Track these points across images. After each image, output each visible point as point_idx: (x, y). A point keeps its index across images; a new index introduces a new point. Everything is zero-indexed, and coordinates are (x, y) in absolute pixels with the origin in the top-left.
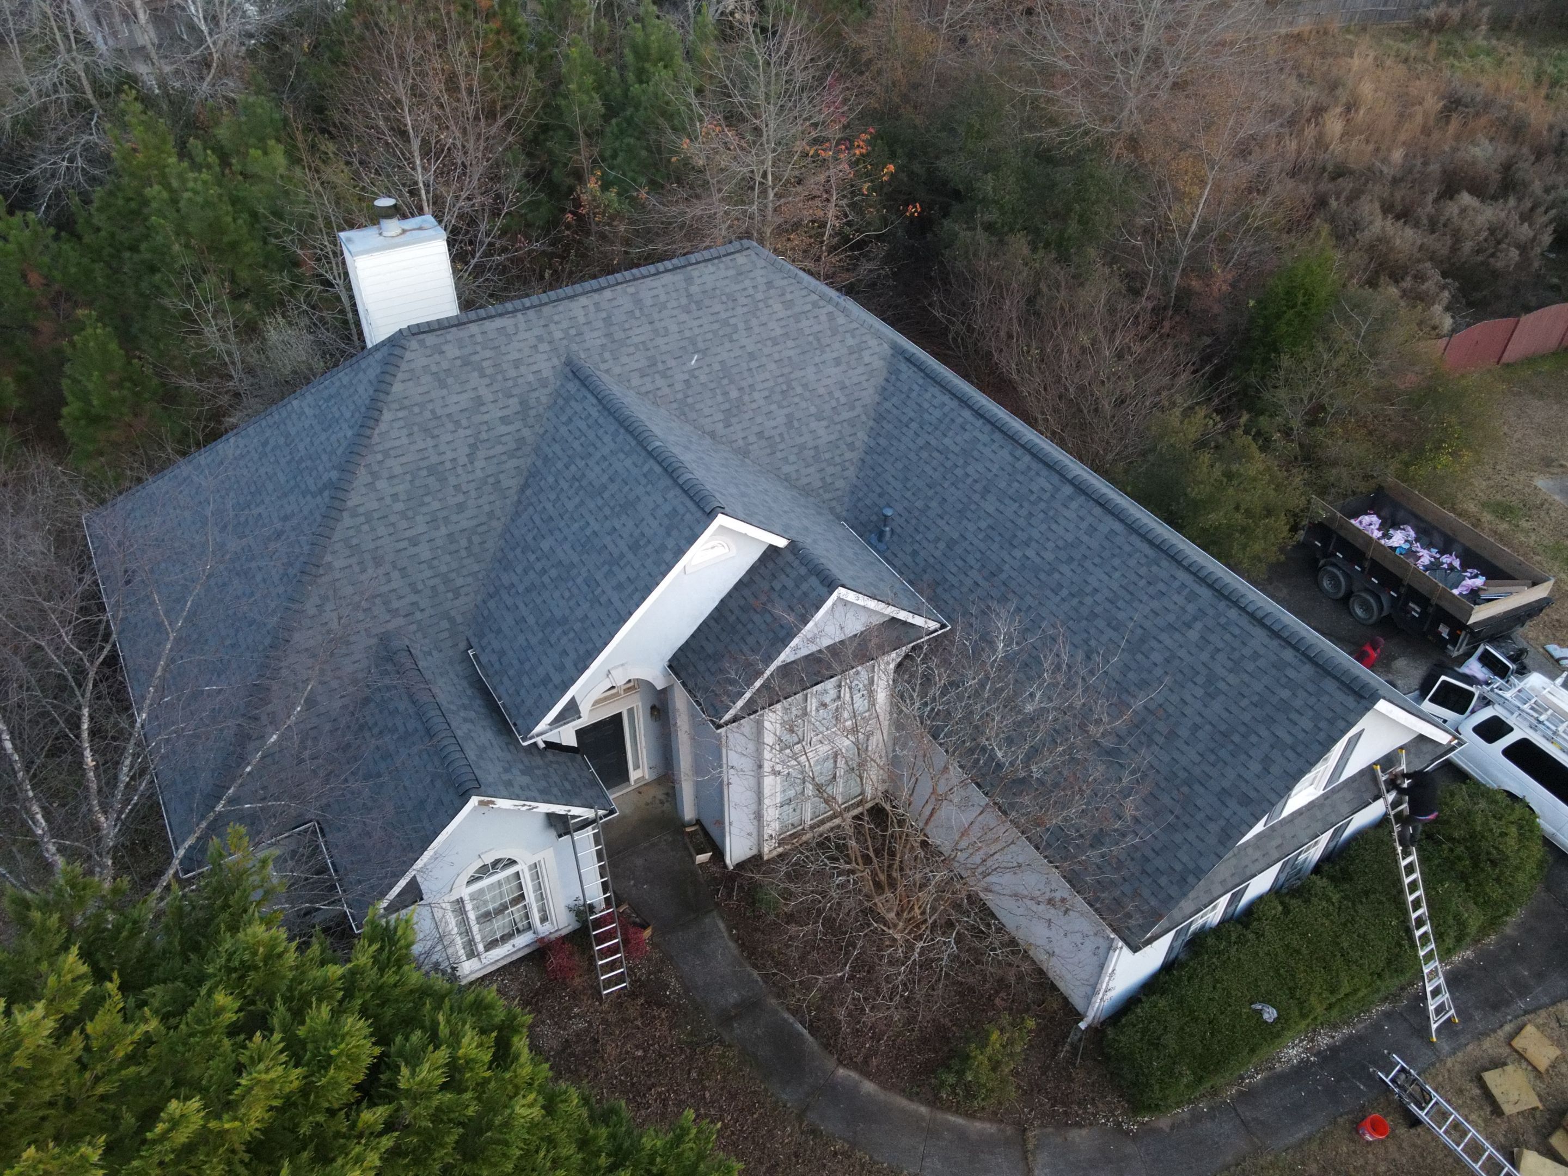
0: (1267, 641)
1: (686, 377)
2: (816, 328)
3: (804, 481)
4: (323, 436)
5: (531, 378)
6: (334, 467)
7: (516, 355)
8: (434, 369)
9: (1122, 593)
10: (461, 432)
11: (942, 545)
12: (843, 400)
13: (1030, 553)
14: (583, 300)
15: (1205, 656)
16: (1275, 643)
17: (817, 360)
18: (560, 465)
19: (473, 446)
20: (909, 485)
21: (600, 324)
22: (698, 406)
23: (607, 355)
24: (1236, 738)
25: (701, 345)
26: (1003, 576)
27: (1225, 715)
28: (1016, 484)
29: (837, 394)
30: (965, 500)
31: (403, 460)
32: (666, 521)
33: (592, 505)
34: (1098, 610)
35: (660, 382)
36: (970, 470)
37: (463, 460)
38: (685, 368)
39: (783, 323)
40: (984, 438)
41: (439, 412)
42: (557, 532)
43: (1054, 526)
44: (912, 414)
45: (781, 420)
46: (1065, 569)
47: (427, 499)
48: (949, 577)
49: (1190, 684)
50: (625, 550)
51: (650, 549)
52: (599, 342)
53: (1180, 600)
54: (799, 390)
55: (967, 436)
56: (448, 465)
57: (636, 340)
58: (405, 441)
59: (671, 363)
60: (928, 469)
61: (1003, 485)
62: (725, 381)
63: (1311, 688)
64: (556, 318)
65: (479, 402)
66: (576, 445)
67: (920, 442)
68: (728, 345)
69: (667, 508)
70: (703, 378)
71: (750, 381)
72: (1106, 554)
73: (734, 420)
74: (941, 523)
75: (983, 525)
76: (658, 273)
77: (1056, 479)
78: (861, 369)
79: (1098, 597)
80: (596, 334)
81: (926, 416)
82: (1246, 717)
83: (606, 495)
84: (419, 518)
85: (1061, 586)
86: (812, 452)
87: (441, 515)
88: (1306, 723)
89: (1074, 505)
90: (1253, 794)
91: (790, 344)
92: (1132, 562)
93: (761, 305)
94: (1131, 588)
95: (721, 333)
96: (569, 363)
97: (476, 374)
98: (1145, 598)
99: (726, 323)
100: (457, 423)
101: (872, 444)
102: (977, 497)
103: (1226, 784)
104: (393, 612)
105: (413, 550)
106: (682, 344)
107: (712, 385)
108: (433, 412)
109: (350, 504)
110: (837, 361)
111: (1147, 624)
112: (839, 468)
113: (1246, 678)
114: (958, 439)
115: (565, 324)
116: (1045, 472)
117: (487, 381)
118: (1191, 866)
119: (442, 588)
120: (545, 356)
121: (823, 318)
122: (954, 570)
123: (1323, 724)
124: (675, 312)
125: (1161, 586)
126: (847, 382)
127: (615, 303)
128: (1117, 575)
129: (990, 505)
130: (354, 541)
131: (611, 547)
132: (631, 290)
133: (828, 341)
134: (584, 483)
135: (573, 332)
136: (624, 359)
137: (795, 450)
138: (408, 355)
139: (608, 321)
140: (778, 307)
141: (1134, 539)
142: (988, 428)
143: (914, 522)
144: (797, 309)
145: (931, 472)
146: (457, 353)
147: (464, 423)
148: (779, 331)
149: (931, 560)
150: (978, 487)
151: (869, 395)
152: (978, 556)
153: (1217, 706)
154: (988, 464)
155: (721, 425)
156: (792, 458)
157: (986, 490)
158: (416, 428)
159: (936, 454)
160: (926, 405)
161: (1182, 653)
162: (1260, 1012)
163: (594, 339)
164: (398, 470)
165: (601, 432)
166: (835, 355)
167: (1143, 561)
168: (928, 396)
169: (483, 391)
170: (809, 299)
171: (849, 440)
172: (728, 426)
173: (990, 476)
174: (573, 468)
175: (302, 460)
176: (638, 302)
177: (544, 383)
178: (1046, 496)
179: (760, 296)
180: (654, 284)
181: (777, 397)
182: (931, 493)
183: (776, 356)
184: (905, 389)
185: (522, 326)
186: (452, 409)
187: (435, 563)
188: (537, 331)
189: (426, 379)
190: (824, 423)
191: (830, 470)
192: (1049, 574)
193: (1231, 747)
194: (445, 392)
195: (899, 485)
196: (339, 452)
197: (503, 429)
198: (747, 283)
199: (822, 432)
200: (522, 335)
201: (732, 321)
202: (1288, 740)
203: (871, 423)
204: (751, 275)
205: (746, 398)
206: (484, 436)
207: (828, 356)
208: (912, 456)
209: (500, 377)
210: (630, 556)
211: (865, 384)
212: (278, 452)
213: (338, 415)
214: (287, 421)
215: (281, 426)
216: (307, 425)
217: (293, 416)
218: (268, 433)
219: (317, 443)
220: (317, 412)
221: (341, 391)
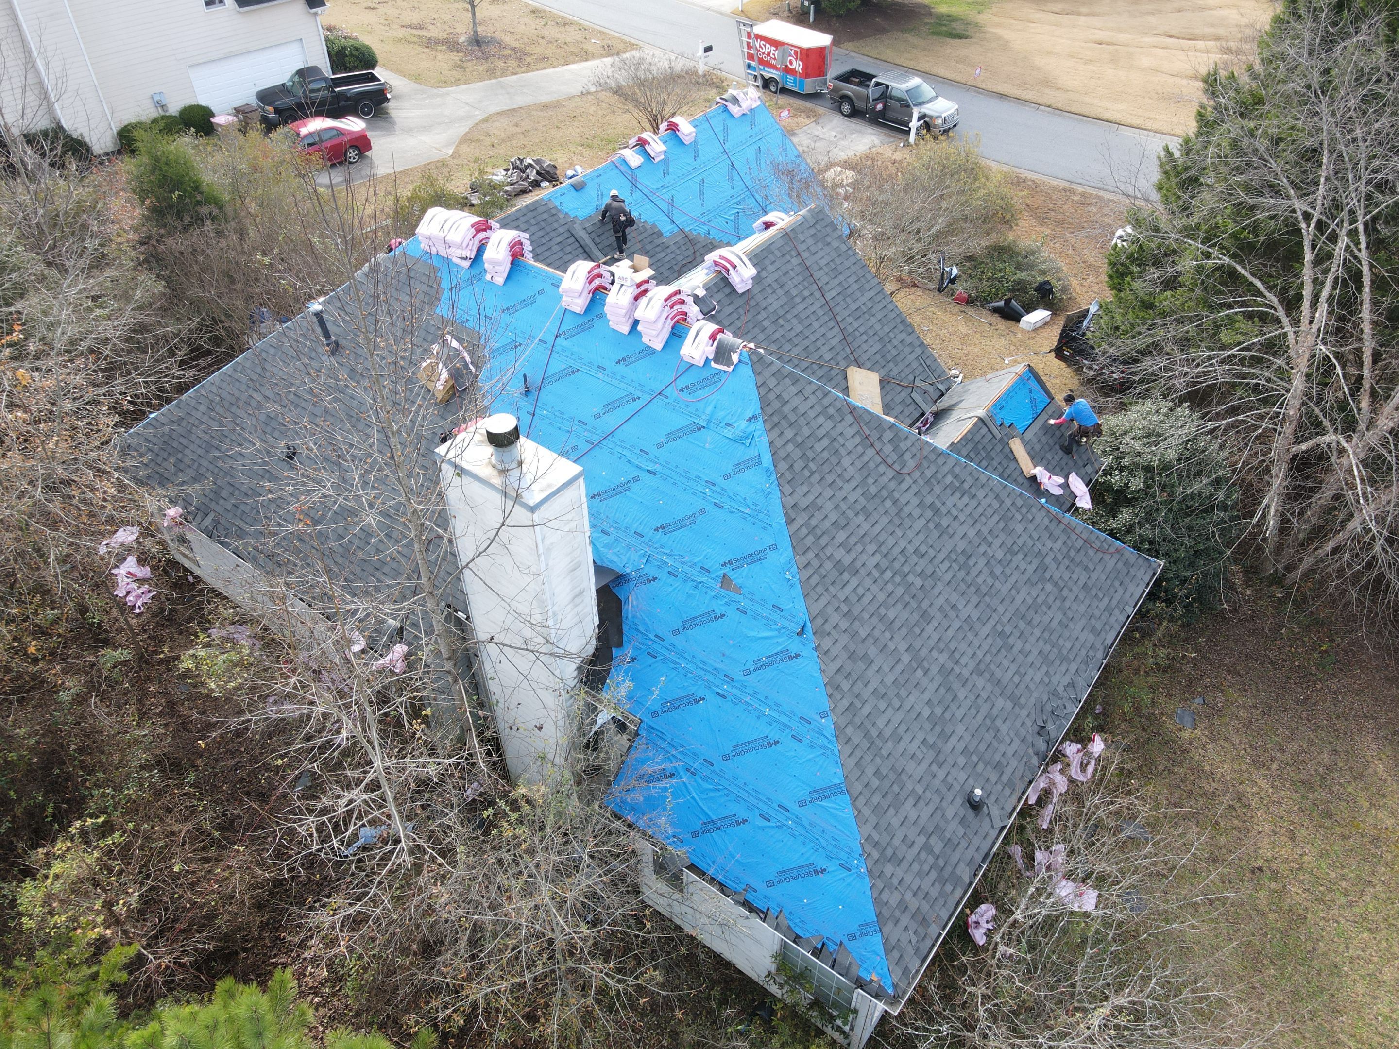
212: (853, 540)
213: (825, 442)
214: (818, 532)
215: (823, 541)
216: (829, 493)
217: (814, 522)
218: (828, 565)
219: (851, 471)
220: (817, 477)
221: (799, 439)
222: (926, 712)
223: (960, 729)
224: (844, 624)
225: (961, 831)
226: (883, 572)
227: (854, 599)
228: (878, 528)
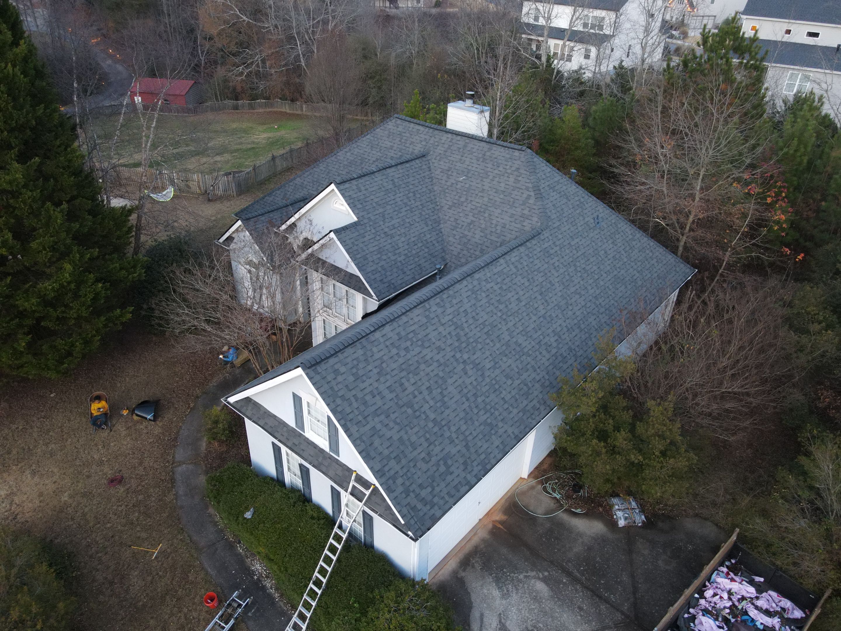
1: (454, 182)
2: (518, 197)
5: (411, 150)
7: (414, 140)
8: (391, 131)
10: (379, 154)
12: (498, 231)
14: (449, 135)
17: (505, 209)
19: (377, 159)
21: (447, 146)
22: (447, 194)
23: (438, 158)
25: (470, 175)
29: (499, 228)
31: (359, 151)
35: (444, 178)
37: (371, 162)
38: (457, 179)
39: (507, 187)
45: (468, 221)
47: (353, 166)
52: (440, 152)
54: (486, 215)
56: (366, 160)
57: (452, 159)
58: (365, 146)
59: (455, 174)
62: (465, 193)
64: (436, 136)
65: (391, 148)
68: (479, 181)
70: (458, 187)
71: (473, 199)
73: (453, 208)
78: (519, 226)
80: (443, 149)
84: (346, 170)
86: (466, 241)
91: (502, 196)
93: (506, 175)
95: (481, 175)
96: (425, 152)
99: (487, 173)
106: (465, 170)
107: (459, 191)
108: (379, 143)
109: (338, 154)
110: (512, 216)
112: (469, 255)
115: (436, 140)
117: (399, 143)
120: (421, 146)
121: (525, 196)
124: (474, 158)
126: (507, 226)
132: (467, 141)
133: (517, 205)
135: (436, 144)
136: (442, 163)
137: (461, 235)
138: (390, 123)
139: (450, 146)
140: (512, 179)
144: (518, 185)
146: (401, 130)
147: (382, 151)
148: (502, 189)
156: (457, 237)
158: (370, 144)
163: (440, 150)
164: (355, 153)
166: (514, 212)
169: (395, 145)
170: (527, 185)
171: (484, 248)
172: (449, 209)
176: (465, 146)
179: (509, 171)
180: (477, 144)
181: (476, 212)
183: (491, 197)
186: (384, 145)
188: (426, 137)
189: (386, 132)
190: (482, 234)
191: (465, 252)
194: (387, 139)
198: (510, 163)
199: (477, 236)
201: (489, 174)
204: (514, 162)
205: (465, 204)
206: (382, 159)
207: (511, 211)
209: (404, 144)
211: (513, 232)
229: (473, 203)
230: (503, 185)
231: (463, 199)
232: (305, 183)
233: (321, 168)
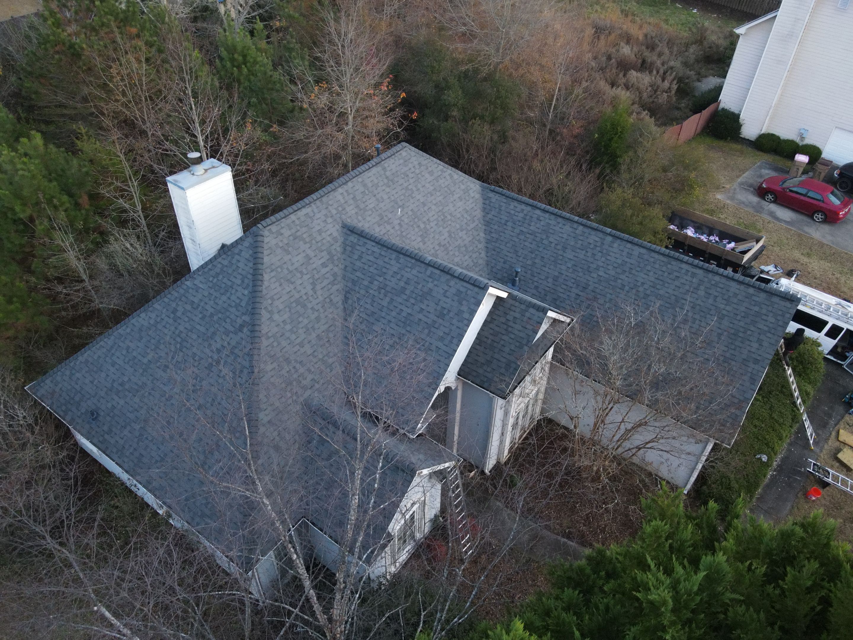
0: (738, 287)
1: (399, 221)
2: (446, 184)
3: (465, 264)
4: (224, 298)
5: (329, 239)
6: (243, 314)
7: (318, 228)
8: (281, 244)
9: (657, 282)
10: (305, 277)
11: (550, 280)
12: (469, 218)
13: (601, 273)
14: (340, 190)
15: (711, 301)
16: (742, 287)
17: (452, 199)
18: (366, 283)
19: (314, 284)
20: (519, 254)
21: (351, 202)
22: (409, 236)
23: (360, 218)
24: (741, 335)
25: (400, 203)
26: (590, 288)
27: (731, 325)
28: (580, 242)
29: (466, 216)
30: (555, 255)
31: (281, 300)
32: (456, 298)
33: (400, 300)
34: (648, 292)
35: (388, 227)
36: (551, 239)
37: (311, 293)
38: (397, 217)
39: (432, 183)
40: (553, 222)
41: (291, 268)
42: (382, 319)
43: (609, 258)
44: (506, 218)
45: (446, 235)
46: (623, 277)
47: (301, 319)
48: (561, 295)
49: (708, 316)
50: (435, 318)
51: (451, 314)
52: (354, 212)
53: (689, 278)
54: (449, 217)
55: (542, 223)
56: (305, 297)
57: (371, 206)
58: (279, 289)
59: (390, 216)
60: (527, 244)
61: (572, 243)
62: (416, 220)
63: (768, 303)
64: (330, 203)
65: (308, 258)
66: (371, 269)
67: (517, 231)
68: (412, 201)
69: (453, 290)
70: (406, 221)
71: (427, 217)
72: (642, 265)
73: (426, 239)
74: (546, 269)
75: (570, 265)
76: (370, 168)
77: (601, 235)
78: (471, 201)
79: (646, 286)
80: (351, 207)
81: (515, 217)
82: (742, 324)
83: (408, 292)
84: (301, 331)
85: (624, 286)
86: (464, 248)
87: (310, 326)
88: (771, 319)
89: (615, 245)
90: (759, 358)
91: (438, 194)
92: (657, 266)
93: (419, 176)
94: (661, 278)
95: (407, 195)
96: (344, 226)
97: (301, 243)
98: (670, 281)
99: (407, 188)
100: (301, 272)
101: (489, 237)
102: (560, 252)
103: (744, 357)
104: (305, 388)
105: (302, 350)
106: (391, 204)
107: (412, 223)
108: (288, 269)
109: (263, 332)
110: (460, 198)
111: (676, 293)
112: (477, 254)
113: (735, 306)
114: (538, 225)
115: (335, 205)
116: (593, 233)
117: (308, 245)
118: (741, 398)
119: (323, 367)
120: (331, 225)
121: (448, 177)
122: (562, 290)
123: (779, 318)
124: (384, 188)
125: (676, 274)
126: (468, 209)
127: (355, 188)
128: (651, 274)
129: (569, 254)
130: (272, 353)
131: (424, 319)
132: (360, 180)
133: (453, 189)
134: (388, 289)
135: (340, 209)
136: (368, 219)
138: (266, 240)
139: (354, 199)
140: (427, 175)
141: (653, 254)
142: (553, 217)
143: (529, 272)
144: (436, 175)
145: (529, 245)
146: (289, 233)
147: (305, 271)
148: (432, 188)
149: (548, 289)
150: (559, 247)
151: (479, 213)
152: (573, 281)
153: (726, 323)
154: (560, 235)
155: (421, 244)
156: (457, 253)
157: (564, 248)
158: (282, 281)
159: (528, 235)
160: (513, 212)
161: (699, 302)
162: (760, 459)
164: (281, 307)
165: (386, 260)
166: (458, 195)
167: (662, 264)
168: (512, 207)
169: (309, 252)
170: (438, 169)
171: (477, 238)
173: (563, 240)
174: (376, 283)
175: (212, 315)
176: (365, 186)
177: (335, 240)
178: (598, 244)
179: (417, 171)
180: (370, 174)
181: (441, 223)
182: (533, 256)
183: (434, 202)
184: (497, 206)
185: (316, 211)
186: (297, 265)
187: (316, 354)
188: (324, 212)
189: (279, 251)
190: (465, 232)
191: (474, 256)
192: (615, 281)
193: (740, 339)
194: (290, 256)
195: (514, 256)
196: (243, 304)
197: (324, 271)
198: (410, 165)
199: (465, 237)
200: (318, 216)
201: (410, 187)
202: (766, 329)
203: (484, 227)
204: (411, 161)
205: (428, 227)
206: (317, 276)
207: (456, 196)
208: (515, 239)
209: (314, 242)
210: (440, 321)
211: (475, 208)
212: (189, 314)
213: (229, 283)
214: (187, 295)
215: (183, 299)
216: (206, 294)
217: (190, 291)
218: (174, 305)
219: (220, 302)
220: (211, 285)
221: (225, 269)
222: (126, 379)
223: (122, 402)
224: (152, 322)
225: (83, 411)
226: (179, 336)
227: (164, 323)
228: (198, 327)
229: (431, 219)
230: (427, 185)
231: (422, 226)
232: (277, 404)
233: (269, 367)
